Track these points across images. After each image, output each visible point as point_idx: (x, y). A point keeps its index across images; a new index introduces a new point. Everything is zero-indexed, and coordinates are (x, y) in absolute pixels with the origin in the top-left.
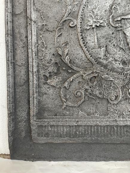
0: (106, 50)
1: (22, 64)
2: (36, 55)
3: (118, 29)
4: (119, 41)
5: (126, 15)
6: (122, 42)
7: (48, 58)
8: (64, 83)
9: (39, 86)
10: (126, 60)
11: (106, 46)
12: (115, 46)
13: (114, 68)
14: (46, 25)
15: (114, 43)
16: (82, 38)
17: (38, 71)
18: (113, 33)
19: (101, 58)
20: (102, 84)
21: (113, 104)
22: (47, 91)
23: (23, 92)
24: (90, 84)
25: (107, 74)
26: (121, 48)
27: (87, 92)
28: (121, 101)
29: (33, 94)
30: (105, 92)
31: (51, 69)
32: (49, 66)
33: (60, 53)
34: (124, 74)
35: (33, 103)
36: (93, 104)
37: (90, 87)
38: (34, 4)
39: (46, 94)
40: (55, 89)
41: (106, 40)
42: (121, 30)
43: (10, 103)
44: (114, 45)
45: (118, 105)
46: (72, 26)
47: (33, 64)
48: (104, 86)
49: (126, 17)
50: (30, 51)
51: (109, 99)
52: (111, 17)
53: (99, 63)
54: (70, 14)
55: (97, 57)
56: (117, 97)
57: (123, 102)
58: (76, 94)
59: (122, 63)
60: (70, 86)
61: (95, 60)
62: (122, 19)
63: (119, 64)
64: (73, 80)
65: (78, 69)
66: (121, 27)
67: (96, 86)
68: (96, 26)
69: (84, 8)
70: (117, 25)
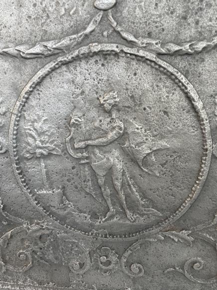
0: (64, 194)
3: (83, 162)
4: (84, 182)
5: (95, 139)
6: (90, 183)
10: (97, 211)
11: (64, 188)
12: (78, 189)
13: (77, 224)
15: (76, 183)
16: (19, 174)
18: (73, 168)
19: (54, 207)
20: (58, 246)
21: (78, 274)
24: (41, 245)
25: (66, 232)
26: (88, 194)
27: (36, 254)
28: (89, 270)
30: (64, 257)
34: (92, 234)
36: (47, 271)
37: (41, 249)
41: (61, 177)
42: (87, 163)
44: (76, 188)
45: (84, 275)
48: (62, 249)
49: (95, 142)
51: (71, 267)
52: (68, 139)
53: (52, 214)
55: (48, 205)
56: (82, 266)
57: (92, 273)
58: (19, 256)
59: (89, 216)
60: (8, 244)
61: (44, 209)
62: (88, 145)
63: (86, 217)
64: (11, 236)
65: (19, 220)
66: (87, 158)
67: (48, 247)
68: (42, 154)
69: (18, 121)
70: (80, 155)
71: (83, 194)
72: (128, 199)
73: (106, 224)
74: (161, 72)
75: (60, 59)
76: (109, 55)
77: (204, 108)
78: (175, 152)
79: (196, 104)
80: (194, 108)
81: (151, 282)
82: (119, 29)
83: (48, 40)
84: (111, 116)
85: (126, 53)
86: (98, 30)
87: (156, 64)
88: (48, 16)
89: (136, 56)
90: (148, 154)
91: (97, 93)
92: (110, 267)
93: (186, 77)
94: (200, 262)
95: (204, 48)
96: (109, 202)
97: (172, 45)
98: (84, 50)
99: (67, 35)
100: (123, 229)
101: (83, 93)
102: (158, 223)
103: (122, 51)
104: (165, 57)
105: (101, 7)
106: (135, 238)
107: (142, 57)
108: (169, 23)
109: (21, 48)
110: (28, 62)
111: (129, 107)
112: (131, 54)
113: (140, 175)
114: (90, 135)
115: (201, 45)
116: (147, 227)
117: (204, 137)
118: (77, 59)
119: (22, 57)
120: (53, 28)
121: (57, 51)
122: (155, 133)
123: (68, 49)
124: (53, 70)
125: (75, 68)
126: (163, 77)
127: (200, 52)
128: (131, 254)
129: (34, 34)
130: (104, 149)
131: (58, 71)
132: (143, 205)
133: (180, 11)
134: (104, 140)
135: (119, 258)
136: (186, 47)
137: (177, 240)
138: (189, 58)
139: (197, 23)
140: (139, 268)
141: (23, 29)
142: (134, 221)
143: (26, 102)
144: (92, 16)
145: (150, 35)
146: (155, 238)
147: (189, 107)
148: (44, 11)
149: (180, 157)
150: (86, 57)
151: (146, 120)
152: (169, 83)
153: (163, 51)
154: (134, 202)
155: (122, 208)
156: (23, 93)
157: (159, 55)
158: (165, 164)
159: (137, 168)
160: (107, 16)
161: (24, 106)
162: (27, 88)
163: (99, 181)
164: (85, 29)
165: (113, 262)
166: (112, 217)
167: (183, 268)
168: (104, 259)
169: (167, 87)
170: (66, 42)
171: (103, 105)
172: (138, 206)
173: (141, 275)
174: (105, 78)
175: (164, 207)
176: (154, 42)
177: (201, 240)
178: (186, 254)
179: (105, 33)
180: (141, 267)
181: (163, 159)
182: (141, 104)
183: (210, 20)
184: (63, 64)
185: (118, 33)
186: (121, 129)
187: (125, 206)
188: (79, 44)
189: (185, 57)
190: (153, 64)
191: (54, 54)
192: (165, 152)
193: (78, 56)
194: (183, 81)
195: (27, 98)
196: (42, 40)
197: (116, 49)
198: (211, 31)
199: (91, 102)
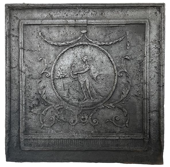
0: (69, 92)
1: (16, 99)
2: (24, 94)
3: (76, 79)
4: (76, 87)
5: (80, 71)
6: (78, 87)
7: (32, 95)
8: (42, 112)
9: (26, 113)
10: (81, 98)
11: (69, 89)
13: (73, 103)
14: (31, 75)
15: (73, 88)
16: (54, 84)
17: (26, 104)
18: (72, 82)
19: (65, 97)
20: (66, 113)
21: (73, 125)
22: (31, 117)
23: (15, 117)
24: (59, 113)
25: (69, 107)
26: (77, 91)
27: (57, 117)
28: (77, 123)
29: (22, 119)
30: (68, 118)
31: (34, 103)
32: (33, 101)
33: (40, 92)
34: (79, 107)
35: (22, 124)
36: (60, 125)
37: (59, 115)
38: (24, 62)
39: (30, 118)
40: (36, 116)
41: (68, 85)
42: (77, 80)
43: (7, 124)
44: (73, 89)
45: (75, 126)
46: (48, 76)
47: (22, 100)
49: (80, 72)
50: (21, 91)
51: (70, 122)
52: (71, 72)
53: (64, 100)
54: (46, 69)
55: (63, 96)
56: (74, 121)
57: (78, 124)
58: (50, 119)
60: (46, 114)
61: (61, 97)
62: (78, 73)
64: (48, 110)
65: (51, 103)
66: (77, 78)
67: (62, 114)
68: (62, 77)
69: (55, 66)
70: (75, 77)
71: (76, 91)
72: (91, 93)
73: (84, 102)
74: (100, 50)
75: (70, 46)
76: (85, 45)
77: (113, 60)
78: (106, 75)
79: (111, 59)
80: (111, 61)
81: (101, 127)
82: (88, 38)
83: (67, 41)
84: (85, 63)
85: (90, 45)
86: (82, 39)
87: (99, 48)
88: (67, 35)
89: (93, 46)
90: (98, 76)
91: (81, 56)
92: (85, 121)
93: (108, 52)
94: (118, 117)
95: (112, 44)
96: (85, 94)
97: (103, 43)
98: (78, 44)
99: (73, 40)
100: (90, 104)
101: (77, 56)
102: (102, 101)
103: (89, 44)
104: (101, 46)
105: (83, 32)
106: (94, 108)
107: (95, 46)
108: (101, 37)
109: (59, 43)
110: (60, 47)
111: (91, 61)
112: (91, 45)
113: (95, 84)
114: (78, 70)
115: (111, 43)
116: (98, 103)
117: (114, 70)
118: (75, 46)
119: (59, 46)
120: (68, 38)
121: (69, 44)
122: (99, 69)
123: (73, 43)
124: (68, 49)
125: (75, 49)
126: (101, 52)
127: (111, 45)
128: (93, 114)
129: (63, 39)
130: (83, 74)
131: (69, 50)
132: (96, 95)
133: (104, 34)
134: (83, 71)
135: (89, 117)
136: (107, 43)
137: (109, 108)
138: (108, 46)
139: (109, 37)
140: (96, 121)
141: (60, 38)
142: (94, 101)
143: (58, 59)
144: (80, 35)
145: (96, 40)
146: (101, 107)
147: (109, 61)
148: (66, 33)
149: (108, 77)
150: (78, 46)
151: (97, 65)
152: (103, 53)
153: (100, 44)
154: (93, 94)
155: (89, 96)
156: (58, 57)
157: (99, 45)
158: (103, 79)
159: (94, 81)
160: (84, 35)
161: (58, 61)
162: (59, 55)
163: (81, 86)
164: (78, 38)
165: (86, 119)
166: (86, 100)
167: (112, 120)
168: (83, 117)
169: (102, 55)
170: (72, 42)
171: (83, 60)
172: (95, 95)
173: (97, 124)
174: (84, 52)
175: (104, 95)
176: (98, 42)
177: (117, 107)
178: (113, 114)
179: (84, 40)
180: (97, 120)
181: (102, 78)
182: (95, 60)
183: (113, 36)
184: (71, 48)
185: (87, 39)
186: (88, 67)
187: (90, 95)
188: (76, 42)
189: (107, 46)
190: (98, 48)
191: (68, 45)
192: (103, 75)
193: (75, 45)
194: (107, 52)
195: (59, 58)
196: (65, 41)
197: (87, 44)
198: (113, 39)
199: (79, 59)
